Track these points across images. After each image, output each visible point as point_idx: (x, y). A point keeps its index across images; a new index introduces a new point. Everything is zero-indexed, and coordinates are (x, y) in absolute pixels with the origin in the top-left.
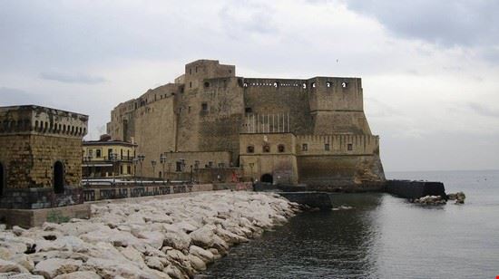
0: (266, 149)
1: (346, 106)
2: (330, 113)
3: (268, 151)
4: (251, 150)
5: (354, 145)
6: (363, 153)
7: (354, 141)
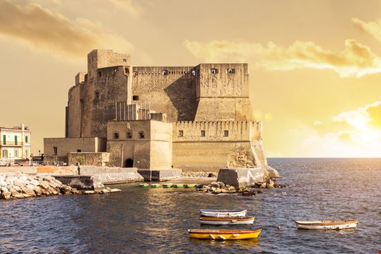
0: (129, 136)
1: (230, 93)
2: (212, 100)
3: (130, 137)
4: (116, 136)
5: (230, 132)
6: (239, 139)
7: (231, 128)
